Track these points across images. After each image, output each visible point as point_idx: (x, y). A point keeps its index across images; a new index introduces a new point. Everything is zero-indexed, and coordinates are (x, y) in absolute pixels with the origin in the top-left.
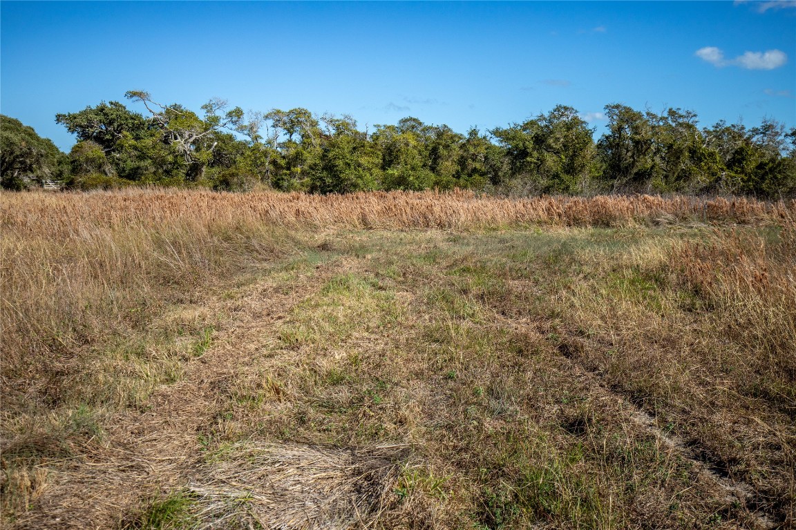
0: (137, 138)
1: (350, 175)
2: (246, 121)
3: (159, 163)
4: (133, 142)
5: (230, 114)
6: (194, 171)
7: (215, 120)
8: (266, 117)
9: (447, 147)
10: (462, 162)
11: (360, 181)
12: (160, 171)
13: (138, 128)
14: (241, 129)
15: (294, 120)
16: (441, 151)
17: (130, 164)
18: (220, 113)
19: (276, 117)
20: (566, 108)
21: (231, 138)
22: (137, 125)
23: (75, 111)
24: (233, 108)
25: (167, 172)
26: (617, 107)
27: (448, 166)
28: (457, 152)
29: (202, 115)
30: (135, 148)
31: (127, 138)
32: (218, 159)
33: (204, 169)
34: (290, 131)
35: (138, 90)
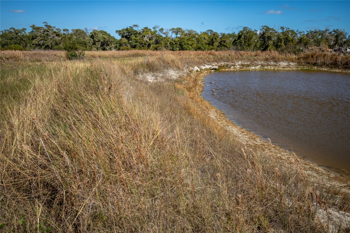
0: (136, 37)
1: (185, 46)
2: (164, 31)
3: (141, 44)
4: (135, 38)
5: (160, 30)
6: (149, 45)
7: (156, 31)
8: (170, 30)
9: (215, 39)
10: (220, 43)
11: (188, 48)
12: (141, 46)
13: (136, 34)
14: (164, 33)
15: (177, 31)
16: (214, 40)
17: (134, 44)
18: (157, 29)
19: (173, 30)
20: (246, 28)
21: (161, 36)
22: (136, 33)
23: (120, 29)
24: (160, 28)
25: (143, 46)
26: (265, 26)
27: (216, 44)
28: (219, 40)
29: (153, 30)
30: (135, 40)
31: (133, 37)
32: (157, 42)
33: (152, 45)
34: (177, 34)
35: (136, 24)
